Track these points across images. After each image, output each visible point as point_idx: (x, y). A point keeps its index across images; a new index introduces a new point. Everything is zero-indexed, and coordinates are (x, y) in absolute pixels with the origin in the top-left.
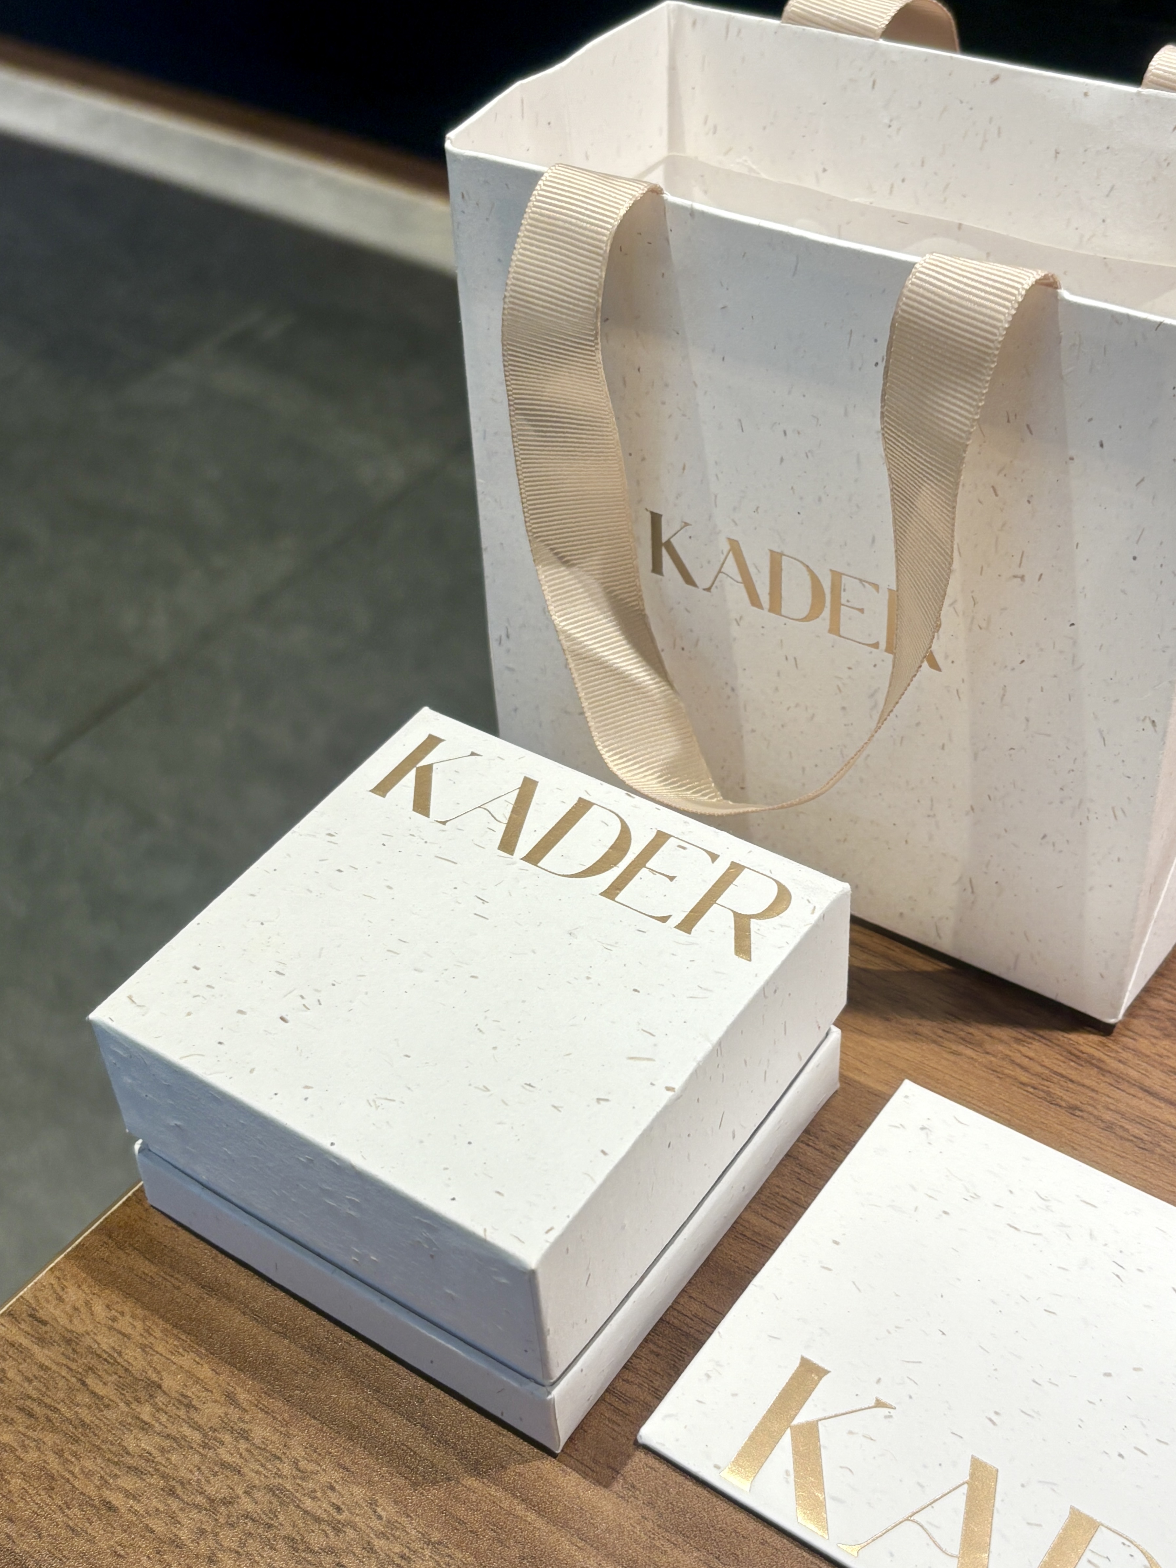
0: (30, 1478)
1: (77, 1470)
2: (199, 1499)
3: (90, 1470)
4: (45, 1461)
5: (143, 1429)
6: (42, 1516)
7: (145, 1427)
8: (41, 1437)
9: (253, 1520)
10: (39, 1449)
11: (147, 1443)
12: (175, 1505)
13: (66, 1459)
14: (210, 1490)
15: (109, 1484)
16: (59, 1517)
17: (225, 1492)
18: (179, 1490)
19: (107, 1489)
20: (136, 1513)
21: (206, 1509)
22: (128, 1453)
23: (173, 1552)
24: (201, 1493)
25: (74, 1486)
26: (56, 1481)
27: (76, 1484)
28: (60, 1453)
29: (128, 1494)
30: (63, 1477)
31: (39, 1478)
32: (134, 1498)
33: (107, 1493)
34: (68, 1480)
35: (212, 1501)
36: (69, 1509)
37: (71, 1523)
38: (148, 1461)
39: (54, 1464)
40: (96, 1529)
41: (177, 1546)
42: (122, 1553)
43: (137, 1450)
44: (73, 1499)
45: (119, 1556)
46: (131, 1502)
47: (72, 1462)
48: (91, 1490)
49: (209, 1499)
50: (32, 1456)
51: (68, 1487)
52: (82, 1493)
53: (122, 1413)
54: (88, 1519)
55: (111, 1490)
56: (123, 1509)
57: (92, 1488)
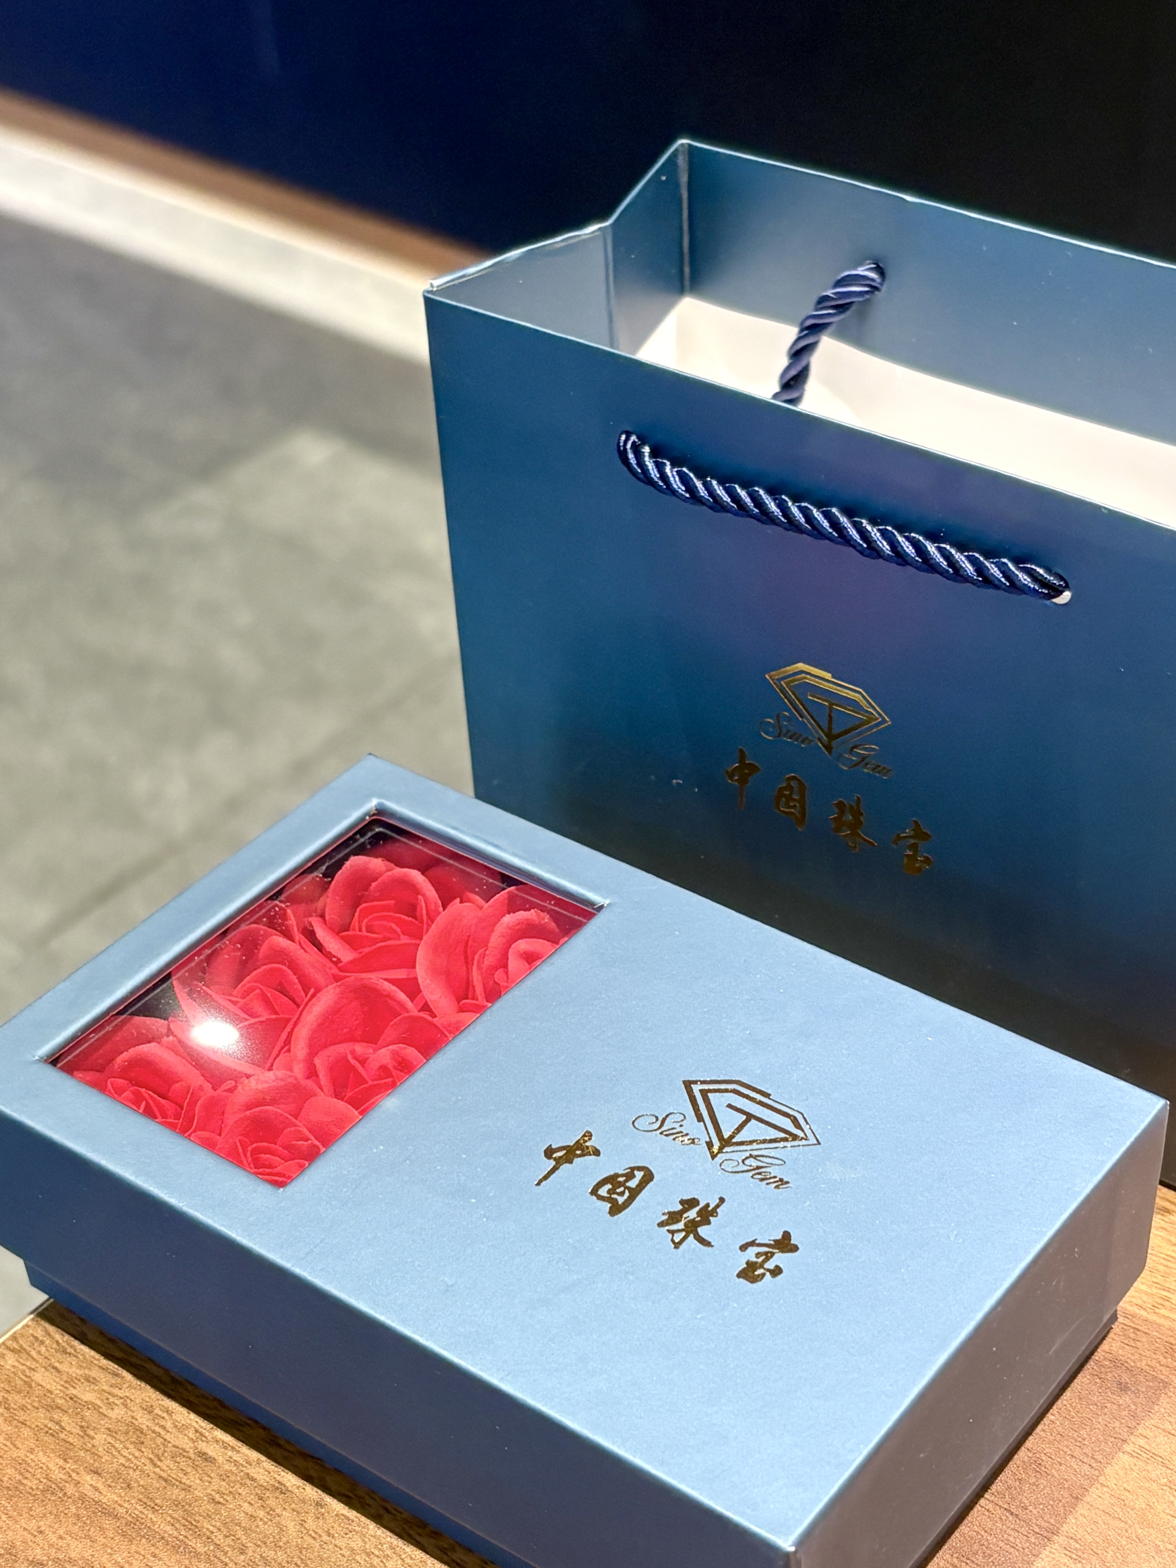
0: (116, 1433)
1: (169, 1425)
3: (183, 1425)
4: (133, 1417)
6: (130, 1468)
8: (128, 1394)
10: (125, 1405)
13: (157, 1414)
15: (205, 1437)
16: (149, 1467)
23: (277, 1498)
25: (165, 1440)
26: (146, 1435)
27: (168, 1437)
28: (149, 1410)
30: (154, 1432)
31: (127, 1433)
33: (202, 1446)
34: (159, 1435)
36: (161, 1461)
37: (162, 1474)
39: (143, 1420)
40: (193, 1479)
41: (281, 1492)
42: (221, 1500)
44: (165, 1451)
45: (219, 1503)
47: (163, 1418)
48: (184, 1443)
50: (118, 1413)
51: (159, 1441)
52: (174, 1446)
54: (182, 1470)
56: (220, 1460)
57: (186, 1440)
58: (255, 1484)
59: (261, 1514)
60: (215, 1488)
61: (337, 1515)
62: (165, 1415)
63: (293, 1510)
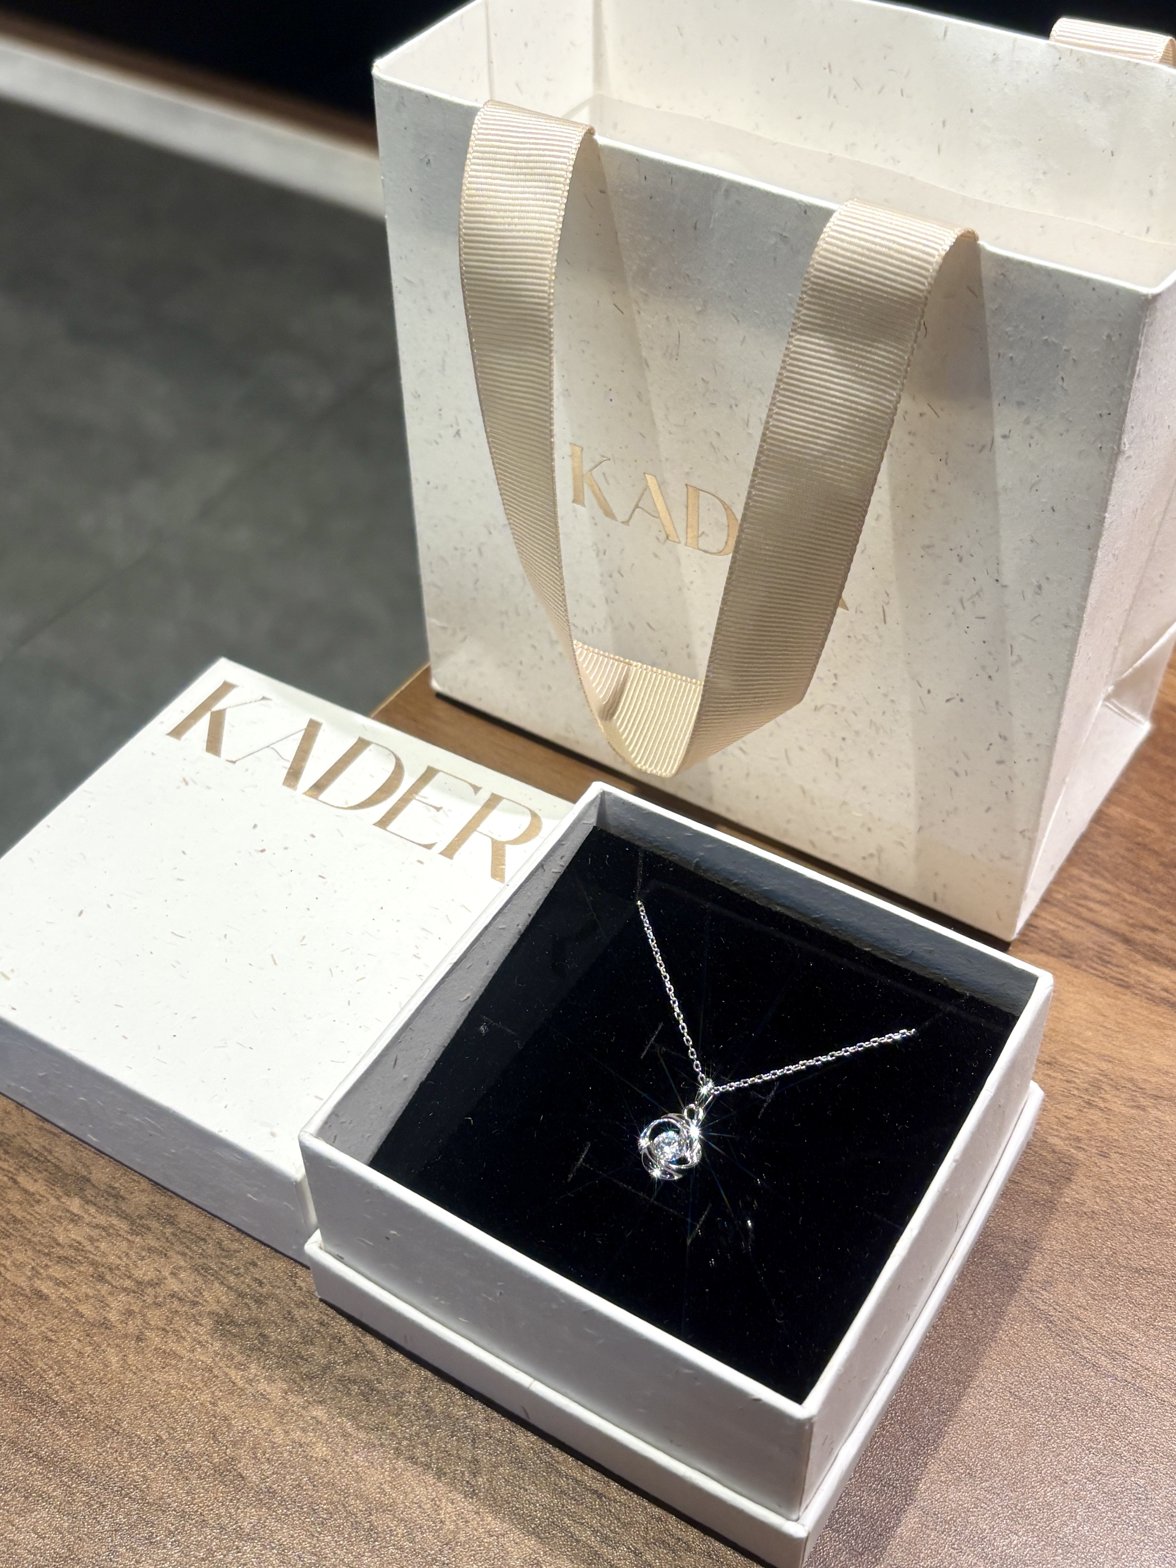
2: (128, 1283)
3: (21, 1263)
5: (72, 1220)
7: (75, 1219)
9: (180, 1299)
11: (76, 1234)
12: (105, 1289)
14: (138, 1274)
15: (40, 1274)
17: (151, 1275)
18: (108, 1277)
19: (38, 1279)
20: (66, 1300)
21: (134, 1292)
22: (58, 1244)
24: (129, 1277)
27: (8, 1276)
29: (59, 1283)
32: (65, 1286)
33: (37, 1283)
35: (139, 1283)
38: (77, 1250)
40: (28, 1317)
41: (106, 1328)
42: (53, 1338)
43: (67, 1241)
45: (52, 1340)
46: (62, 1290)
48: (22, 1282)
49: (137, 1282)
52: (13, 1284)
53: (53, 1206)
54: (20, 1308)
55: (42, 1279)
56: (53, 1297)
57: (23, 1278)
58: (84, 1320)
59: (89, 1349)
60: (48, 1325)
61: (155, 1349)
62: (5, 1253)
63: (117, 1346)
